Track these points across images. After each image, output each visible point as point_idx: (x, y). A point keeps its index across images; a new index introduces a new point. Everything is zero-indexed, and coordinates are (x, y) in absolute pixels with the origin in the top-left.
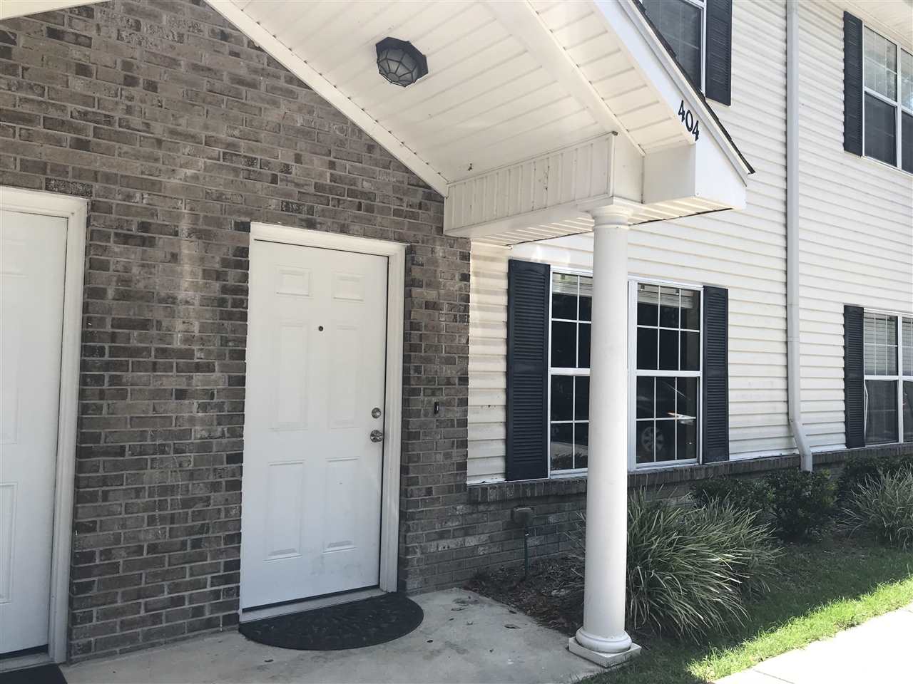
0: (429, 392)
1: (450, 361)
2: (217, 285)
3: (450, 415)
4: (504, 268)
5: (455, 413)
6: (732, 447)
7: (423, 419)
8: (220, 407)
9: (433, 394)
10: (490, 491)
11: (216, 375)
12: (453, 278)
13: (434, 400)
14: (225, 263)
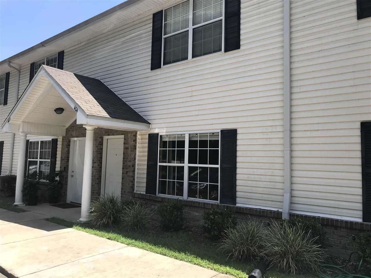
0: (126, 169)
1: (130, 161)
2: (97, 148)
3: (130, 174)
4: (147, 136)
5: (131, 174)
6: (238, 200)
7: (124, 175)
8: (97, 169)
9: (127, 169)
10: (136, 195)
11: (96, 164)
12: (131, 141)
13: (127, 170)
14: (99, 144)
